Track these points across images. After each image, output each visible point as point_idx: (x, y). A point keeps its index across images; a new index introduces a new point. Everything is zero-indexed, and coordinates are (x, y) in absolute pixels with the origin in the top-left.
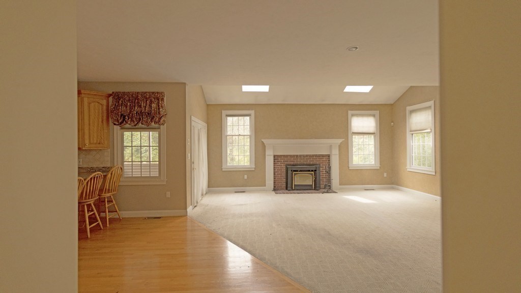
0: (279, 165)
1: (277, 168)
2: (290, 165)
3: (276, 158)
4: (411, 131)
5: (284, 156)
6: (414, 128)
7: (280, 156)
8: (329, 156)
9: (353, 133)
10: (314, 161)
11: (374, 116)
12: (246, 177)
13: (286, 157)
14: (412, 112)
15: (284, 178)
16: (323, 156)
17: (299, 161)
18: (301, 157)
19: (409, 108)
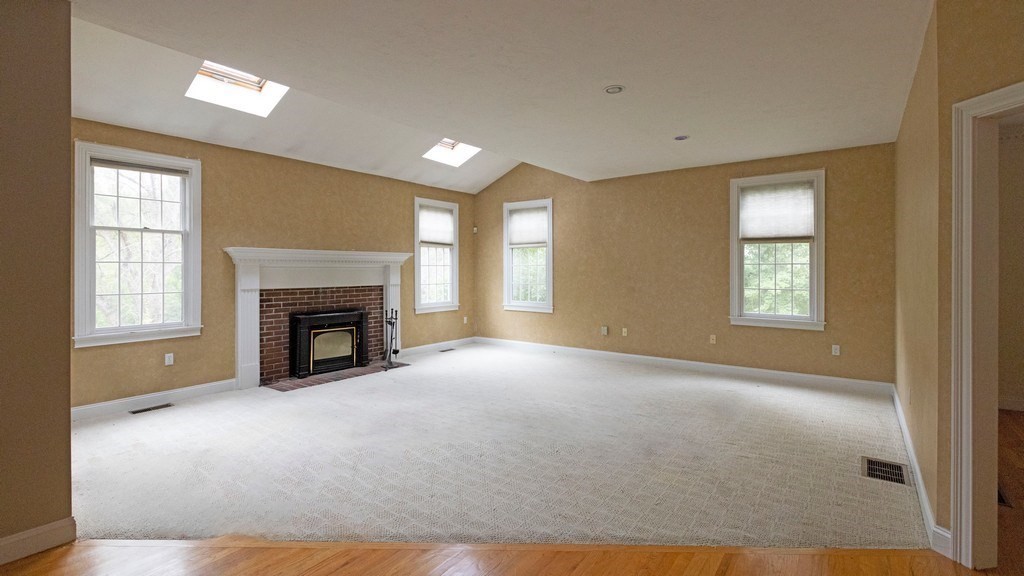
0: (272, 317)
1: (266, 323)
2: (302, 314)
3: (267, 297)
4: (511, 244)
5: (286, 291)
6: (515, 240)
7: (276, 292)
8: (381, 288)
9: (422, 242)
10: (352, 301)
11: (451, 211)
12: (169, 359)
13: (292, 294)
14: (512, 212)
15: (285, 349)
16: (371, 289)
17: (321, 303)
18: (325, 292)
19: (507, 206)
